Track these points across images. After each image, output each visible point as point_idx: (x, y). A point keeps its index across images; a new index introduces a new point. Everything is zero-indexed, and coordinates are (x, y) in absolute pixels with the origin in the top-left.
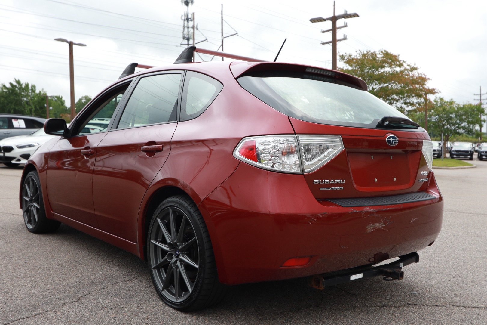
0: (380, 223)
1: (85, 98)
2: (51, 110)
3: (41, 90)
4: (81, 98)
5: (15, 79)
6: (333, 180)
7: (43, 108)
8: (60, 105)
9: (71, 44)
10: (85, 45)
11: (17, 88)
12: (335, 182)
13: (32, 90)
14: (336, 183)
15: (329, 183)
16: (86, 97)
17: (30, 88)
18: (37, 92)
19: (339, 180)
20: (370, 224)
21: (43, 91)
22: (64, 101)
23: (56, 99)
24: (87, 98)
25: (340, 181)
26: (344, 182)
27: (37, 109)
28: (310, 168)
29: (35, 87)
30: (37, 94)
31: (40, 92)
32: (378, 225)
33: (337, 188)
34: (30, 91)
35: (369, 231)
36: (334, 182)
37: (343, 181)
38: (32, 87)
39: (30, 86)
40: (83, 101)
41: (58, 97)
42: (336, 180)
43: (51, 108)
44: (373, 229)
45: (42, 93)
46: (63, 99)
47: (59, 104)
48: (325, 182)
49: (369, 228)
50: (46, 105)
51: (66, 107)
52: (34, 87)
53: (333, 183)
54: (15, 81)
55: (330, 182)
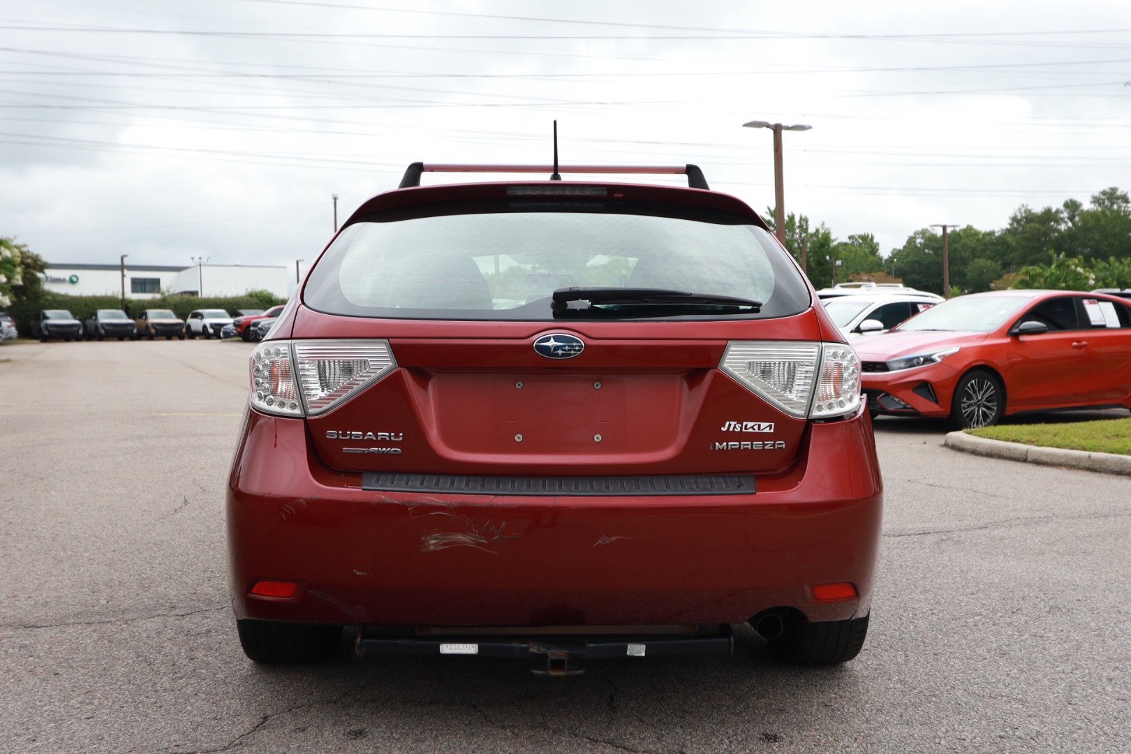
0: (469, 535)
1: (921, 235)
2: (839, 266)
3: (819, 226)
4: (912, 235)
5: (769, 208)
6: (371, 433)
7: (823, 265)
8: (868, 254)
9: (777, 130)
10: (810, 128)
11: (773, 226)
12: (376, 437)
13: (801, 227)
14: (379, 438)
15: (361, 438)
16: (923, 232)
17: (797, 224)
18: (811, 230)
19: (387, 434)
20: (437, 532)
21: (823, 228)
22: (877, 244)
23: (861, 241)
24: (927, 235)
25: (390, 436)
26: (401, 439)
27: (811, 268)
28: (321, 407)
29: (806, 220)
30: (812, 235)
31: (817, 231)
32: (462, 537)
33: (384, 449)
34: (797, 231)
35: (432, 548)
36: (374, 438)
37: (397, 436)
38: (800, 222)
39: (797, 220)
40: (919, 241)
41: (864, 238)
42: (379, 434)
43: (839, 263)
44: (445, 544)
45: (821, 231)
46: (875, 241)
47: (865, 252)
48: (351, 438)
49: (433, 542)
50: (828, 258)
51: (881, 259)
52: (804, 220)
53: (372, 439)
54: (768, 212)
55: (364, 435)
